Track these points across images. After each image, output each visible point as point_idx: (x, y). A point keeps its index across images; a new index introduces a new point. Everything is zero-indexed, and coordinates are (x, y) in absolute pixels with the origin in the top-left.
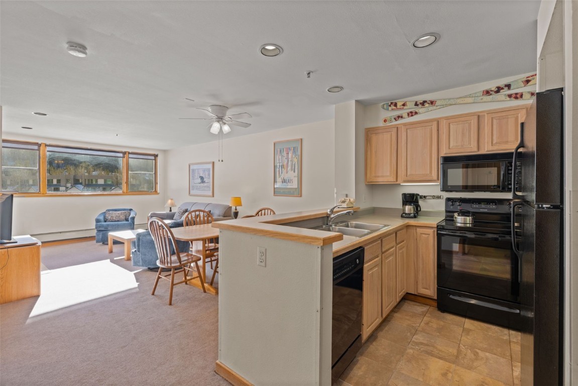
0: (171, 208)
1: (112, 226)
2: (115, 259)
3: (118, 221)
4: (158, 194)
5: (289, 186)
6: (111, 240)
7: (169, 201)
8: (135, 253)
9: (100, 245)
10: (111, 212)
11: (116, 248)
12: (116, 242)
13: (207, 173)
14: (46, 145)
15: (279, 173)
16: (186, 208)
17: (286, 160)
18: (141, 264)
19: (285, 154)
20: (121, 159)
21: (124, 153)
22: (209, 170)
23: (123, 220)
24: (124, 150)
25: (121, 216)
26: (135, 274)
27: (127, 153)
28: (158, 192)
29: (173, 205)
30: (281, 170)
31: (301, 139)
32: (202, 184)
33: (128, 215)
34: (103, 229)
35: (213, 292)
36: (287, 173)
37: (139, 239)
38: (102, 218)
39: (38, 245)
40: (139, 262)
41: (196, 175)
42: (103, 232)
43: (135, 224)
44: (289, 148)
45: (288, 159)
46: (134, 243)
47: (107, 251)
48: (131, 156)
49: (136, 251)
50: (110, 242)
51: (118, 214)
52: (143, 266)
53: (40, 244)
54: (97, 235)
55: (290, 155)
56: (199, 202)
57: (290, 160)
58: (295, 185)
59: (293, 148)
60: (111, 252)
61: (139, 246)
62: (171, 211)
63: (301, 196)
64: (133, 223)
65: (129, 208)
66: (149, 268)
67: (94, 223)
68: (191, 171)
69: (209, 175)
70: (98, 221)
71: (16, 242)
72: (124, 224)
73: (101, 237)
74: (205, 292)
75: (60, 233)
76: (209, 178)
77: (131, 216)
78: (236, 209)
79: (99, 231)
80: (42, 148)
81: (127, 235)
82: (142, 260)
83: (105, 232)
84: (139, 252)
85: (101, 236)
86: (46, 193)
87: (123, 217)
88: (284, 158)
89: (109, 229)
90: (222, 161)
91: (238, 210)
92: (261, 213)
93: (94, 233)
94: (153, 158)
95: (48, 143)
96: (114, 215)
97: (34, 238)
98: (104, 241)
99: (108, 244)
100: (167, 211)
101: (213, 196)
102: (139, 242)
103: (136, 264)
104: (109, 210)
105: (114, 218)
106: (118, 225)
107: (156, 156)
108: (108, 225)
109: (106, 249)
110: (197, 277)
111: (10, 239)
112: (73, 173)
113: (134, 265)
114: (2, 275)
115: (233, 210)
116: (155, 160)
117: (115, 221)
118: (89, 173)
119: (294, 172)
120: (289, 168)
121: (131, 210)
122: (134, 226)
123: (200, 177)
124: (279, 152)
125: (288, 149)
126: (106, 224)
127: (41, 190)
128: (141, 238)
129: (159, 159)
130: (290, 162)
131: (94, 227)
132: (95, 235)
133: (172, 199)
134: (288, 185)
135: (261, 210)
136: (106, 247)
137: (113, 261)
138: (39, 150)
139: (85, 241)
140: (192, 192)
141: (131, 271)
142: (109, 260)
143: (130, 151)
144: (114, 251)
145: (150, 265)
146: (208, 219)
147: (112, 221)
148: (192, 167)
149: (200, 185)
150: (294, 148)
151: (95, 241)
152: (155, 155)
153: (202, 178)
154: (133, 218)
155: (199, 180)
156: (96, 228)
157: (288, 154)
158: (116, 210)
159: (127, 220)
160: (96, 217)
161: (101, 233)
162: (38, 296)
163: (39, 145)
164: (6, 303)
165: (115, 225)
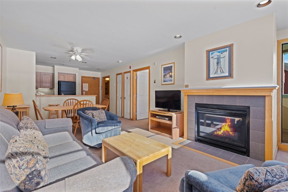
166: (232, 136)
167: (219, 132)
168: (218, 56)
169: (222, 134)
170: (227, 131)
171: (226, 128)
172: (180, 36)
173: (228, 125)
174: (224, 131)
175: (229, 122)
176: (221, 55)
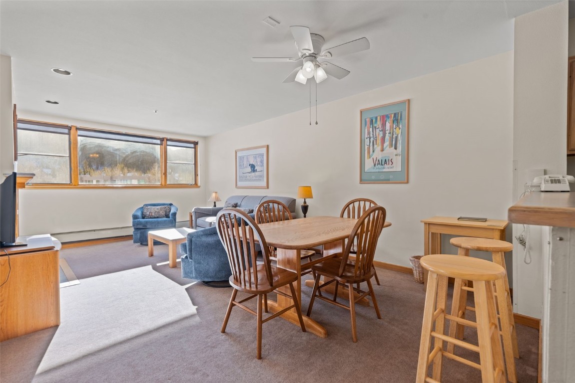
0: (215, 203)
1: (152, 223)
2: (158, 265)
3: (158, 217)
4: (199, 187)
5: (387, 168)
6: (151, 241)
7: (214, 195)
8: (186, 260)
9: (139, 246)
10: (149, 207)
11: (158, 250)
12: (156, 243)
13: (259, 160)
14: (77, 129)
15: (369, 152)
16: (236, 202)
17: (381, 133)
18: (194, 276)
19: (379, 124)
20: (159, 146)
21: (162, 140)
22: (262, 155)
23: (163, 217)
24: (162, 136)
25: (161, 212)
26: (187, 289)
27: (165, 140)
28: (199, 185)
29: (218, 199)
30: (371, 147)
31: (409, 101)
32: (253, 174)
33: (168, 211)
34: (141, 227)
35: (321, 333)
36: (382, 150)
37: (191, 241)
38: (139, 214)
39: (55, 249)
40: (191, 272)
41: (245, 163)
42: (142, 230)
43: (177, 221)
44: (387, 116)
45: (384, 131)
46: (184, 246)
47: (147, 254)
48: (169, 143)
49: (186, 257)
50: (150, 242)
51: (158, 209)
52: (196, 278)
53: (58, 247)
54: (135, 234)
55: (388, 125)
56: (250, 195)
57: (387, 132)
58: (397, 167)
59: (393, 115)
60: (152, 255)
61: (191, 251)
62: (215, 206)
63: (408, 182)
64: (175, 220)
65: (170, 203)
66: (204, 282)
67: (131, 220)
68: (238, 157)
69: (262, 162)
70: (135, 217)
71: (26, 245)
72: (165, 221)
73: (139, 237)
74: (304, 330)
75: (94, 231)
76: (262, 166)
77: (172, 211)
78: (305, 202)
79: (136, 229)
80: (72, 131)
81: (169, 234)
82: (195, 270)
83: (143, 230)
84: (191, 259)
85: (139, 235)
86: (78, 185)
87: (162, 213)
88: (378, 130)
89: (148, 227)
90: (317, 123)
91: (307, 204)
92: (354, 207)
93: (131, 231)
94: (192, 145)
95: (79, 125)
96: (153, 211)
97: (53, 239)
98: (143, 241)
99: (147, 245)
100: (211, 207)
101: (268, 188)
102: (192, 246)
103: (187, 274)
104: (147, 205)
105: (153, 214)
106: (158, 223)
107: (196, 144)
108: (147, 222)
109: (145, 251)
110: (292, 307)
111: (14, 241)
112: (110, 173)
113: (185, 277)
114: (1, 296)
115: (300, 202)
116: (195, 148)
117: (155, 218)
118: (124, 175)
119: (396, 148)
120: (387, 143)
121: (171, 205)
122: (175, 224)
123: (250, 165)
124: (368, 123)
125: (384, 118)
126: (145, 221)
127: (73, 182)
128: (193, 239)
129: (199, 147)
130: (387, 135)
131: (131, 225)
132: (132, 234)
133: (216, 192)
134: (383, 168)
135: (353, 202)
136: (145, 248)
137: (155, 268)
138: (69, 134)
139: (121, 241)
140: (239, 184)
141: (182, 284)
142: (150, 267)
143: (169, 137)
144: (155, 253)
145: (207, 277)
146: (284, 214)
147: (151, 218)
148: (239, 154)
149: (250, 174)
150: (395, 114)
151: (132, 241)
152: (195, 142)
153: (253, 166)
154: (174, 214)
155: (249, 169)
156: (134, 225)
157: (384, 125)
158: (154, 205)
159: (167, 216)
160: (133, 212)
161: (139, 232)
162: (57, 326)
163: (70, 128)
164: (8, 339)
165: (154, 222)
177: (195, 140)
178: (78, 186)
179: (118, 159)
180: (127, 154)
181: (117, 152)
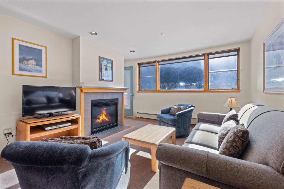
1: (162, 118)
20: (203, 61)
21: (204, 55)
24: (202, 53)
27: (206, 55)
29: (234, 106)
72: (168, 119)
107: (238, 50)
116: (238, 55)
129: (242, 53)
143: (208, 52)
165: (164, 118)
166: (108, 122)
167: (99, 120)
168: (106, 64)
169: (101, 121)
170: (104, 119)
171: (103, 117)
172: (95, 33)
173: (105, 115)
174: (102, 119)
175: (105, 113)
176: (108, 64)
177: (236, 47)
178: (159, 91)
179: (177, 75)
180: (182, 70)
181: (177, 71)
